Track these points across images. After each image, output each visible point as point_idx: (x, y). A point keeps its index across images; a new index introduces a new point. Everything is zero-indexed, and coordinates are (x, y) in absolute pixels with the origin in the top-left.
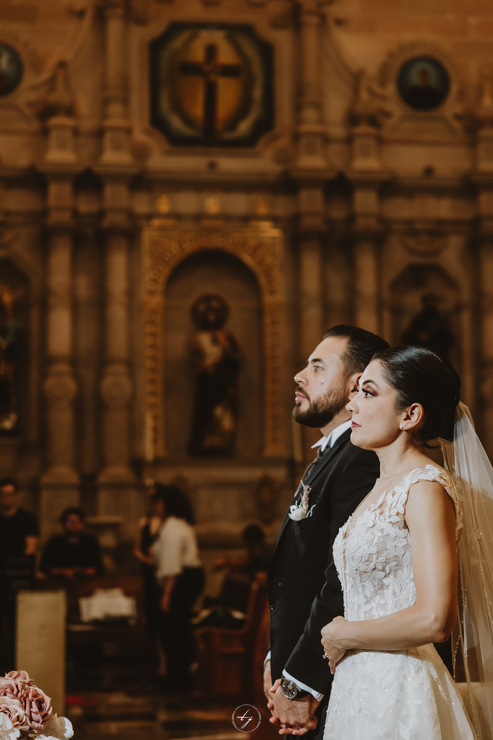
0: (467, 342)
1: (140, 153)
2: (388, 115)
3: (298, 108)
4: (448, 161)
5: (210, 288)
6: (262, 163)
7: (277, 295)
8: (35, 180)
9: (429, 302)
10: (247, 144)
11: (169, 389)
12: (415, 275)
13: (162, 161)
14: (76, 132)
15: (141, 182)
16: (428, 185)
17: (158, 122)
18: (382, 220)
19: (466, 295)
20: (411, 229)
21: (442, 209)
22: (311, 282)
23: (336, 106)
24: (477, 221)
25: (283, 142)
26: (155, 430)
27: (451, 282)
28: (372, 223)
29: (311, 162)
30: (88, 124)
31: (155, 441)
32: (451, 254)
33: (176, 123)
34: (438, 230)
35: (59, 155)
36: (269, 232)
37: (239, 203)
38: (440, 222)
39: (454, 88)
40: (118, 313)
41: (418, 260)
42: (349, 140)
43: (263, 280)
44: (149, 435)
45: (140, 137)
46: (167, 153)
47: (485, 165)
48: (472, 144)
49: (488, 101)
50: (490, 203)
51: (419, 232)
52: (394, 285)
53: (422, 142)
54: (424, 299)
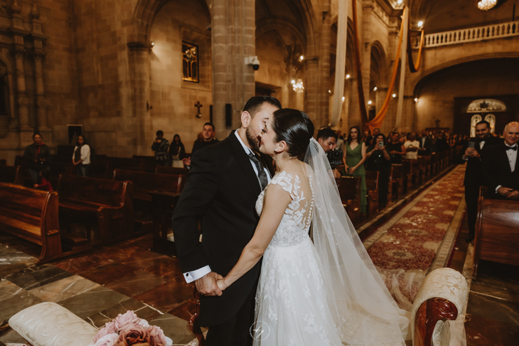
0: (11, 85)
4: (2, 22)
24: (13, 45)
27: (4, 65)
32: (3, 54)
47: (15, 26)
48: (11, 18)
49: (16, 4)
50: (19, 40)
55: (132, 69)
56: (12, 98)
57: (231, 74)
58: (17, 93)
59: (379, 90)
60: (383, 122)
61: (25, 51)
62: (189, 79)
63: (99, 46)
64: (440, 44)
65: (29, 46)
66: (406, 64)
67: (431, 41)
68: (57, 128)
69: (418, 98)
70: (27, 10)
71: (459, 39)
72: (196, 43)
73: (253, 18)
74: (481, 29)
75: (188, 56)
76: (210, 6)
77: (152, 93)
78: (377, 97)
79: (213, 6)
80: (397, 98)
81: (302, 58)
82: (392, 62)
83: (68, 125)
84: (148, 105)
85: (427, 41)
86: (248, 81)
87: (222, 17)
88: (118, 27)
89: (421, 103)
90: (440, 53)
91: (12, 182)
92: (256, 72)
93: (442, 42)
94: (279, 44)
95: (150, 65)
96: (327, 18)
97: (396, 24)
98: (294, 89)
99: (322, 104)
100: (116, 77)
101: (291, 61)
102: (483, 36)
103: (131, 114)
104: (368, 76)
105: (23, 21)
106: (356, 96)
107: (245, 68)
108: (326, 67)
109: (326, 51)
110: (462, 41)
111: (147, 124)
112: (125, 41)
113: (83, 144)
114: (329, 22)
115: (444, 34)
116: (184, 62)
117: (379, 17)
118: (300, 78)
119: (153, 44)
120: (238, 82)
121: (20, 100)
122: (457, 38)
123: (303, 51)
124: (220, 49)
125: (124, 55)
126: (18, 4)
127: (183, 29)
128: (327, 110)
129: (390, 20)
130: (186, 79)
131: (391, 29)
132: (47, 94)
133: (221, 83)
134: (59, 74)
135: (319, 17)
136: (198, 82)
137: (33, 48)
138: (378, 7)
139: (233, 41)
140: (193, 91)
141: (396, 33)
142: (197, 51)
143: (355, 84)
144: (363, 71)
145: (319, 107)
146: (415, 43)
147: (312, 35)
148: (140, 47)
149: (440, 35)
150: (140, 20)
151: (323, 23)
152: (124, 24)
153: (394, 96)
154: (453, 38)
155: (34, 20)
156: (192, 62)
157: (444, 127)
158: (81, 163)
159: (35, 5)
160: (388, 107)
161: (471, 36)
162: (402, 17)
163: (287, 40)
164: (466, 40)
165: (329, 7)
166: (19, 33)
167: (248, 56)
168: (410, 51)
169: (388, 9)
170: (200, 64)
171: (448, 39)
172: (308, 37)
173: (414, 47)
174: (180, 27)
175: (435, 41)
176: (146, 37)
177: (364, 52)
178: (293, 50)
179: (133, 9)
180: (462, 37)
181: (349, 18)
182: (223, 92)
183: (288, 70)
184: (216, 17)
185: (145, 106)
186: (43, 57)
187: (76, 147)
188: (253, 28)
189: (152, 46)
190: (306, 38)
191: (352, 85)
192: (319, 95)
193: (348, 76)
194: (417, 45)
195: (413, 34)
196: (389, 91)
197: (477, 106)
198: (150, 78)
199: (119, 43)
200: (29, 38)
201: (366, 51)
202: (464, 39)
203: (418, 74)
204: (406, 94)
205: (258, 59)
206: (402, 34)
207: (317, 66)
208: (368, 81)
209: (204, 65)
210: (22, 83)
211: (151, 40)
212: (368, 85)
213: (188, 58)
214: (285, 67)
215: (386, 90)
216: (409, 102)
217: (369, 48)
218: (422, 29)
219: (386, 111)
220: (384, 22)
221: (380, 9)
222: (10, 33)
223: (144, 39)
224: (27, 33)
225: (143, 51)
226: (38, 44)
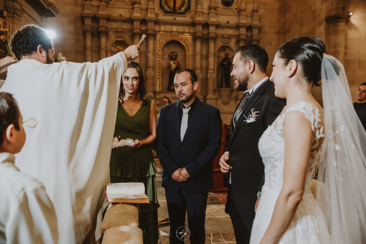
1: (157, 15)
2: (219, 8)
3: (196, 5)
4: (233, 20)
5: (173, 50)
6: (187, 19)
7: (189, 53)
8: (131, 21)
9: (226, 55)
10: (184, 13)
11: (163, 75)
12: (223, 48)
13: (162, 17)
14: (141, 9)
15: (157, 22)
16: (227, 26)
17: (161, 7)
18: (216, 34)
20: (223, 37)
21: (231, 32)
22: (198, 49)
23: (206, 5)
24: (239, 35)
25: (192, 13)
26: (159, 84)
27: (232, 51)
28: (214, 35)
29: (199, 19)
30: (144, 7)
31: (159, 87)
32: (232, 43)
33: (166, 7)
34: (230, 37)
35: (137, 15)
36: (188, 36)
37: (181, 29)
38: (230, 35)
40: (151, 55)
41: (224, 45)
42: (209, 13)
43: (186, 48)
44: (158, 86)
45: (157, 11)
46: (163, 15)
47: (242, 21)
48: (239, 16)
49: (243, 5)
50: (243, 31)
51: (225, 38)
52: (218, 51)
53: (226, 15)
54: (225, 54)
55: (328, 41)
61: (246, 38)
63: (301, 26)
65: (250, 35)
70: (250, 7)
77: (347, 62)
88: (318, 5)
95: (346, 35)
105: (247, 16)
112: (323, 16)
119: (351, 14)
125: (322, 29)
126: (245, 5)
137: (252, 36)
148: (336, 19)
155: (254, 14)
159: (256, 2)
166: (243, 26)
176: (344, 8)
186: (258, 41)
189: (350, 16)
198: (346, 48)
199: (318, 19)
200: (249, 28)
211: (350, 10)
222: (237, 27)
223: (341, 11)
224: (249, 25)
225: (340, 22)
226: (255, 32)
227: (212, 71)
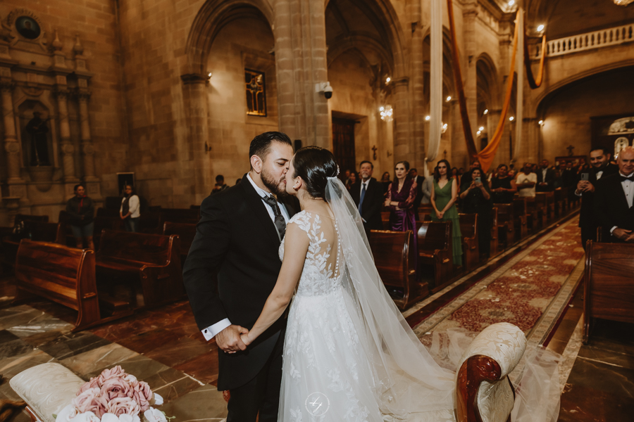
0: (54, 131)
2: (13, 38)
4: (42, 61)
9: (37, 114)
12: (29, 104)
16: (32, 69)
18: (13, 81)
19: (52, 113)
20: (26, 85)
21: (40, 79)
24: (55, 86)
27: (45, 108)
28: (9, 81)
32: (45, 97)
34: (39, 87)
38: (39, 84)
39: (42, 33)
41: (31, 98)
47: (58, 65)
48: (52, 56)
49: (57, 40)
50: (61, 80)
51: (30, 87)
52: (20, 107)
53: (29, 52)
54: (34, 114)
55: (187, 105)
56: (55, 146)
57: (299, 104)
58: (60, 140)
59: (491, 113)
60: (498, 153)
61: (68, 91)
62: (255, 113)
63: (150, 81)
64: (567, 51)
65: (73, 86)
66: (524, 79)
67: (556, 48)
68: (106, 177)
69: (544, 120)
70: (69, 46)
71: (593, 44)
72: (262, 71)
73: (323, 38)
74: (621, 29)
75: (252, 85)
76: (273, 27)
77: (212, 132)
78: (488, 121)
79: (275, 27)
80: (514, 122)
81: (388, 80)
82: (506, 77)
83: (118, 173)
84: (206, 146)
85: (551, 49)
86: (320, 112)
87: (286, 38)
88: (170, 58)
89: (548, 126)
90: (568, 63)
91: (53, 241)
92: (329, 100)
93: (570, 48)
94: (362, 64)
95: (207, 99)
96: (417, 30)
97: (508, 31)
98: (382, 118)
99: (415, 134)
100: (170, 115)
101: (379, 84)
102: (624, 38)
103: (187, 157)
104: (474, 97)
105: (66, 59)
106: (459, 122)
107: (316, 97)
108: (419, 89)
109: (417, 69)
110: (596, 46)
111: (206, 168)
112: (178, 73)
113: (132, 194)
114: (420, 34)
115: (572, 39)
116: (248, 93)
117: (486, 24)
118: (389, 104)
119: (210, 75)
120: (308, 114)
121: (65, 147)
122: (590, 42)
123: (390, 71)
124: (285, 77)
125: (178, 89)
126: (60, 40)
127: (245, 55)
128: (423, 141)
129: (500, 26)
130: (251, 113)
131: (502, 38)
132: (93, 139)
133: (288, 116)
134: (106, 115)
135: (406, 30)
136: (266, 116)
137: (77, 88)
138: (484, 11)
139: (302, 65)
140: (259, 127)
141: (509, 42)
142: (263, 78)
143: (458, 107)
144: (466, 91)
145: (412, 138)
146: (535, 52)
147: (400, 52)
148: (195, 79)
149: (567, 40)
150: (194, 48)
151: (412, 36)
152: (177, 54)
153: (511, 119)
154: (584, 43)
155: (77, 56)
156: (257, 93)
157: (580, 154)
158: (130, 216)
159: (78, 39)
160: (502, 133)
161: (608, 38)
162: (516, 21)
163: (372, 59)
164: (602, 45)
165: (420, 17)
166: (62, 72)
167: (319, 83)
168: (528, 62)
169: (497, 13)
170: (267, 95)
171: (578, 44)
172: (395, 54)
173: (534, 57)
174: (242, 53)
175: (561, 47)
176: (202, 67)
177: (468, 67)
178: (380, 70)
179: (186, 37)
180: (596, 41)
181: (444, 27)
182: (291, 127)
183: (374, 95)
184: (279, 40)
185: (203, 147)
186: (88, 97)
187: (124, 199)
188: (324, 49)
189: (209, 78)
190: (392, 55)
191: (454, 108)
192: (412, 123)
193: (449, 98)
194: (537, 55)
195: (531, 41)
196: (503, 113)
197: (621, 126)
198: (209, 115)
199: (171, 76)
200: (72, 77)
201: (470, 66)
202: (599, 43)
203: (540, 90)
204: (527, 116)
205: (331, 85)
206: (517, 42)
207: (408, 89)
208: (475, 103)
209: (271, 95)
210: (65, 127)
211: (208, 70)
212: (475, 108)
213: (252, 89)
214: (371, 91)
215: (499, 112)
216: (531, 125)
217: (474, 62)
218: (544, 34)
219: (500, 138)
220: (492, 29)
221: (486, 13)
222: (52, 72)
223: (200, 70)
224: (71, 72)
225: (199, 83)
226: (82, 83)
227: (14, 140)
